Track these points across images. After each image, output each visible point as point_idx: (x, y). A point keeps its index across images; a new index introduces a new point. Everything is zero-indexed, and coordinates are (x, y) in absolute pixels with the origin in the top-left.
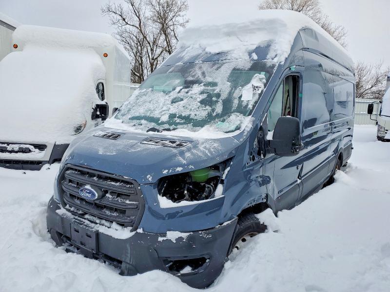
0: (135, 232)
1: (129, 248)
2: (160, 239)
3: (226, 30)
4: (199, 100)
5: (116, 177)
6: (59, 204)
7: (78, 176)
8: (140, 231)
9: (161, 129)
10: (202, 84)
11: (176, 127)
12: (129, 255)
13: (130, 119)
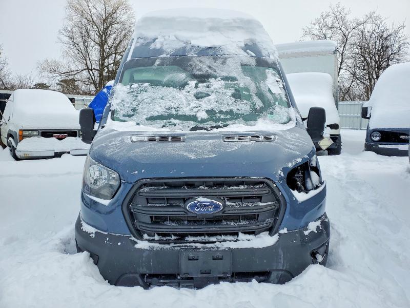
0: (277, 234)
1: (282, 253)
2: (306, 233)
3: (210, 24)
4: (230, 94)
5: (240, 180)
6: (131, 237)
7: (167, 191)
8: (284, 231)
9: (208, 127)
10: (219, 78)
11: (225, 123)
12: (282, 261)
13: (147, 119)
